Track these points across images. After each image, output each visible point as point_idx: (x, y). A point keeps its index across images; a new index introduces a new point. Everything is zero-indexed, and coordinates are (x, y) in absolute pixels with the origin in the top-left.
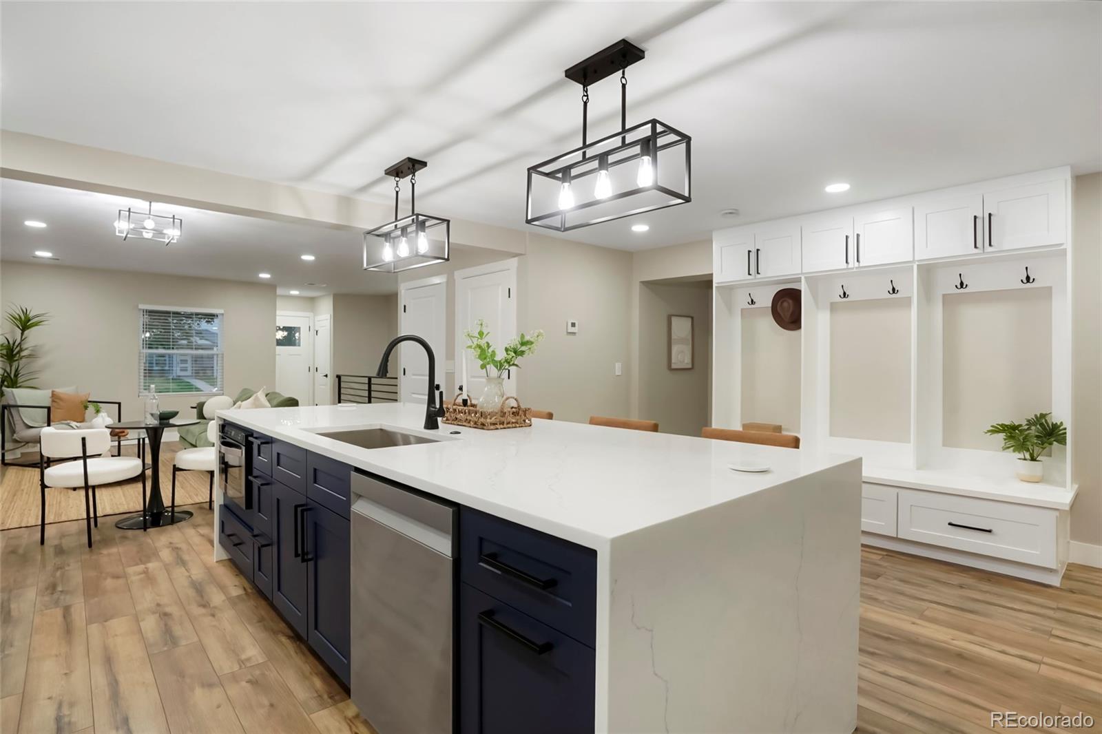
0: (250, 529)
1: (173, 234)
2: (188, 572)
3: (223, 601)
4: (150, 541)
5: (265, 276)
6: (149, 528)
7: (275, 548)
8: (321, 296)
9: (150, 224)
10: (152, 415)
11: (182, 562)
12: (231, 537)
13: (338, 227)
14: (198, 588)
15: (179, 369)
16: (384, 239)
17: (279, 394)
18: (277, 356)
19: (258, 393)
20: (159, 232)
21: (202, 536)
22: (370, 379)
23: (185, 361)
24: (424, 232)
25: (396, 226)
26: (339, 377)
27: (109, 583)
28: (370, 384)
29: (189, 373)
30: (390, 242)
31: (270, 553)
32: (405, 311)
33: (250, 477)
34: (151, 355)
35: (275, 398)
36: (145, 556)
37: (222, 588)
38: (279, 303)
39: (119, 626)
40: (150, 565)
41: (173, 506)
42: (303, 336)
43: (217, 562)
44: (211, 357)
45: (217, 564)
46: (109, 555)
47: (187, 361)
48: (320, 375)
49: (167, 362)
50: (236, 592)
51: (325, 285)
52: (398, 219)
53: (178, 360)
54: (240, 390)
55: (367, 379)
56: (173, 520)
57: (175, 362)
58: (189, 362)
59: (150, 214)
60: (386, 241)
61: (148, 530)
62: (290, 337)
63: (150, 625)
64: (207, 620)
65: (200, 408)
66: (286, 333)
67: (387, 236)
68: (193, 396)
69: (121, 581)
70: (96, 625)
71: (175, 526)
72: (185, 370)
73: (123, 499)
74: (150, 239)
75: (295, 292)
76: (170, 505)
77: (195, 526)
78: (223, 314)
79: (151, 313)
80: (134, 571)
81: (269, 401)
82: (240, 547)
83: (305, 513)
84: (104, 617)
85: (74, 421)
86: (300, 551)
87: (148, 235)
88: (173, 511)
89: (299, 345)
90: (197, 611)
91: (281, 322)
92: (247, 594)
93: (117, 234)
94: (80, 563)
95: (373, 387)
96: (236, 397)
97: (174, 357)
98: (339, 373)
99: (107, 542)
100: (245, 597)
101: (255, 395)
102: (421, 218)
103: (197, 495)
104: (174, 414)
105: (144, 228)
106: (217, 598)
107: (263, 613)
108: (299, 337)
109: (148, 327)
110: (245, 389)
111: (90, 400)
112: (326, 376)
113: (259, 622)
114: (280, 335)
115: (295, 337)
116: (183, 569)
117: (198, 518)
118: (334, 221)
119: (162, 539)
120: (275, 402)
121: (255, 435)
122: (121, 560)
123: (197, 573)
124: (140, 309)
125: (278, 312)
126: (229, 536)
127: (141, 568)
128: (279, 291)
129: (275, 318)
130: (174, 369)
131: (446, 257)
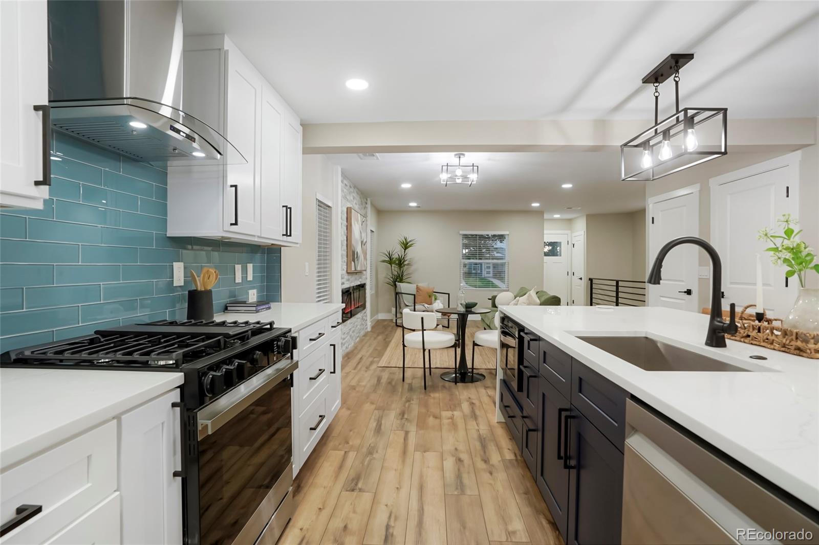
0: (521, 408)
1: (473, 177)
2: (478, 426)
3: (499, 462)
4: (458, 393)
5: (536, 205)
6: (458, 382)
7: (540, 434)
8: (575, 218)
9: (459, 172)
10: (461, 304)
11: (474, 416)
12: (507, 408)
13: (595, 149)
14: (483, 441)
15: (485, 272)
16: (642, 149)
17: (545, 292)
18: (545, 264)
19: (531, 292)
20: (465, 177)
21: (490, 397)
22: (617, 282)
23: (488, 267)
24: (693, 128)
25: (656, 130)
26: (591, 280)
27: (431, 421)
28: (617, 286)
29: (491, 275)
30: (649, 150)
31: (536, 437)
32: (653, 223)
33: (521, 366)
34: (470, 264)
35: (543, 295)
36: (453, 405)
37: (499, 448)
38: (546, 225)
39: (432, 458)
40: (456, 413)
41: (473, 368)
42: (564, 249)
43: (497, 422)
44: (503, 265)
45: (497, 424)
46: (434, 398)
47: (490, 267)
48: (575, 278)
49: (480, 268)
50: (509, 456)
51: (580, 208)
52: (658, 122)
53: (486, 266)
54: (520, 288)
55: (615, 282)
56: (473, 380)
57: (483, 268)
58: (491, 268)
59: (459, 166)
60: (645, 149)
61: (458, 384)
62: (554, 250)
63: (449, 464)
64: (486, 476)
65: (493, 299)
66: (550, 248)
67: (645, 144)
68: (490, 291)
69: (437, 421)
70: (419, 452)
71: (473, 385)
72: (488, 273)
73: (447, 357)
74: (461, 183)
75: (557, 216)
76: (471, 367)
77: (486, 388)
78: (508, 235)
79: (466, 236)
80: (446, 414)
81: (538, 298)
82: (513, 419)
83: (569, 420)
84: (424, 448)
85: (427, 304)
86: (562, 454)
87: (459, 181)
88: (472, 372)
89: (561, 256)
90: (481, 465)
91: (547, 239)
92: (517, 460)
93: (442, 183)
94: (418, 400)
95: (620, 289)
96: (516, 293)
97: (483, 264)
98: (591, 277)
99: (434, 388)
100: (515, 463)
101: (528, 293)
102: (690, 113)
103: (489, 363)
104: (475, 305)
105: (456, 176)
106: (495, 458)
107: (528, 485)
108: (560, 250)
109: (466, 246)
110: (522, 288)
111: (434, 291)
112: (581, 279)
113: (526, 493)
114: (547, 249)
115: (557, 250)
116: (475, 423)
117: (488, 381)
118: (592, 144)
119: (465, 393)
120: (543, 299)
121: (526, 331)
122: (440, 404)
123: (484, 429)
124: (460, 234)
125: (545, 232)
126: (506, 407)
127: (449, 414)
128: (546, 216)
129: (543, 237)
130: (483, 272)
131: (723, 150)
